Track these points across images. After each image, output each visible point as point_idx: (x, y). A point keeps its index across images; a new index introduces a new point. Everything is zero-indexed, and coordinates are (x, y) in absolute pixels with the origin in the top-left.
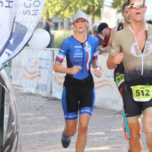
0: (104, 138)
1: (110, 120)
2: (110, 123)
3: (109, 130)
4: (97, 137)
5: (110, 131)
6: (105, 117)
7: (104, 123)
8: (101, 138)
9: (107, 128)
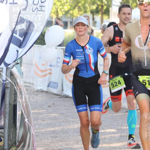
0: (115, 135)
1: (122, 118)
2: (121, 120)
3: (121, 127)
4: (109, 134)
5: (121, 129)
8: (113, 135)
9: (118, 125)
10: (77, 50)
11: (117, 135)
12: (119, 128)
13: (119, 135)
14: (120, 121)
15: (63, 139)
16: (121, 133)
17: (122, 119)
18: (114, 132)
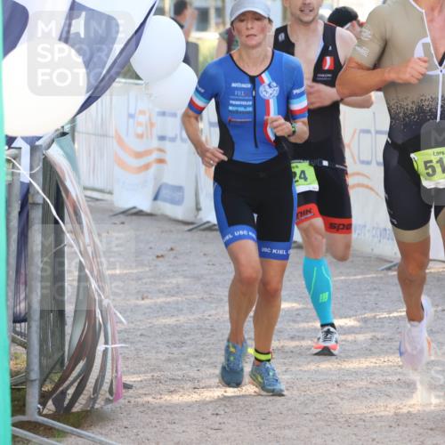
0: (357, 336)
1: (375, 286)
2: (375, 293)
3: (373, 314)
5: (374, 317)
6: (359, 277)
7: (355, 295)
8: (350, 338)
9: (364, 308)
10: (234, 85)
11: (361, 337)
12: (368, 315)
13: (369, 336)
14: (371, 295)
15: (202, 349)
16: (374, 331)
17: (375, 289)
18: (352, 327)
